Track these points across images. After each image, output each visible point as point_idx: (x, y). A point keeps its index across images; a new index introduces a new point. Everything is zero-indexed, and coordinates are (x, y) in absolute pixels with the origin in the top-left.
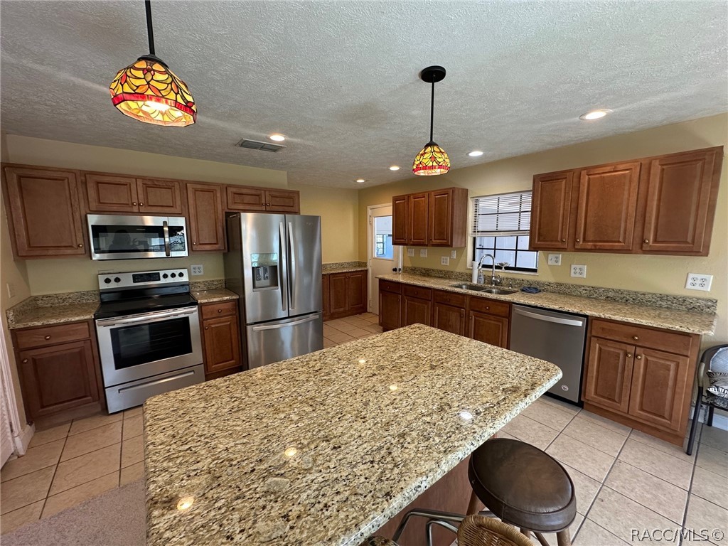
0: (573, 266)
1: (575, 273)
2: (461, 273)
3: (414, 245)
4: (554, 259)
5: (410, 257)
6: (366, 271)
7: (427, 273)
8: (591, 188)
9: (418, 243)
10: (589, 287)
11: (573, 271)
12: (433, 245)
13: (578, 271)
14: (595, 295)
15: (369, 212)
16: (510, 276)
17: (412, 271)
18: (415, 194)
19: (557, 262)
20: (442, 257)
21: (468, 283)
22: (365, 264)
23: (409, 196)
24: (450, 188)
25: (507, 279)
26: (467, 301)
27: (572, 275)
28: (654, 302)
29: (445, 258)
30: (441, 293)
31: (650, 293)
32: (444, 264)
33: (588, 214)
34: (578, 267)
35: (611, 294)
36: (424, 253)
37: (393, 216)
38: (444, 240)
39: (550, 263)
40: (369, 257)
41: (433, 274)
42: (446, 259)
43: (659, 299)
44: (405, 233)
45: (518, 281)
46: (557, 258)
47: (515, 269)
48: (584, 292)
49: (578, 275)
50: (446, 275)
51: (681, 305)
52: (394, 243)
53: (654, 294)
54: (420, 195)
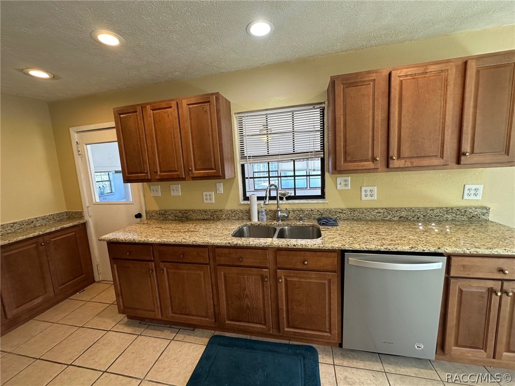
0: (363, 189)
1: (366, 196)
2: (233, 211)
3: (162, 180)
4: (343, 183)
5: (156, 198)
6: (84, 225)
7: (184, 217)
8: (404, 92)
9: (170, 177)
10: (382, 209)
11: (363, 193)
12: (194, 178)
13: (369, 193)
14: (389, 217)
15: (75, 137)
16: (295, 207)
17: (163, 217)
18: (154, 103)
19: (346, 185)
20: (205, 193)
21: (249, 223)
22: (80, 215)
23: (143, 107)
24: (213, 94)
25: (294, 211)
26: (270, 256)
27: (363, 198)
28: (442, 216)
29: (208, 193)
30: (226, 251)
31: (438, 208)
32: (208, 201)
33: (402, 126)
34: (368, 189)
35: (404, 214)
36: (177, 190)
37: (119, 141)
38: (212, 169)
39: (339, 187)
40: (86, 202)
41: (194, 216)
42: (210, 195)
43: (445, 213)
44: (144, 163)
45: (306, 212)
46: (346, 181)
47: (295, 197)
48: (378, 215)
49: (369, 198)
50: (212, 216)
51: (463, 215)
52: (127, 180)
53: (441, 208)
54: (164, 105)
